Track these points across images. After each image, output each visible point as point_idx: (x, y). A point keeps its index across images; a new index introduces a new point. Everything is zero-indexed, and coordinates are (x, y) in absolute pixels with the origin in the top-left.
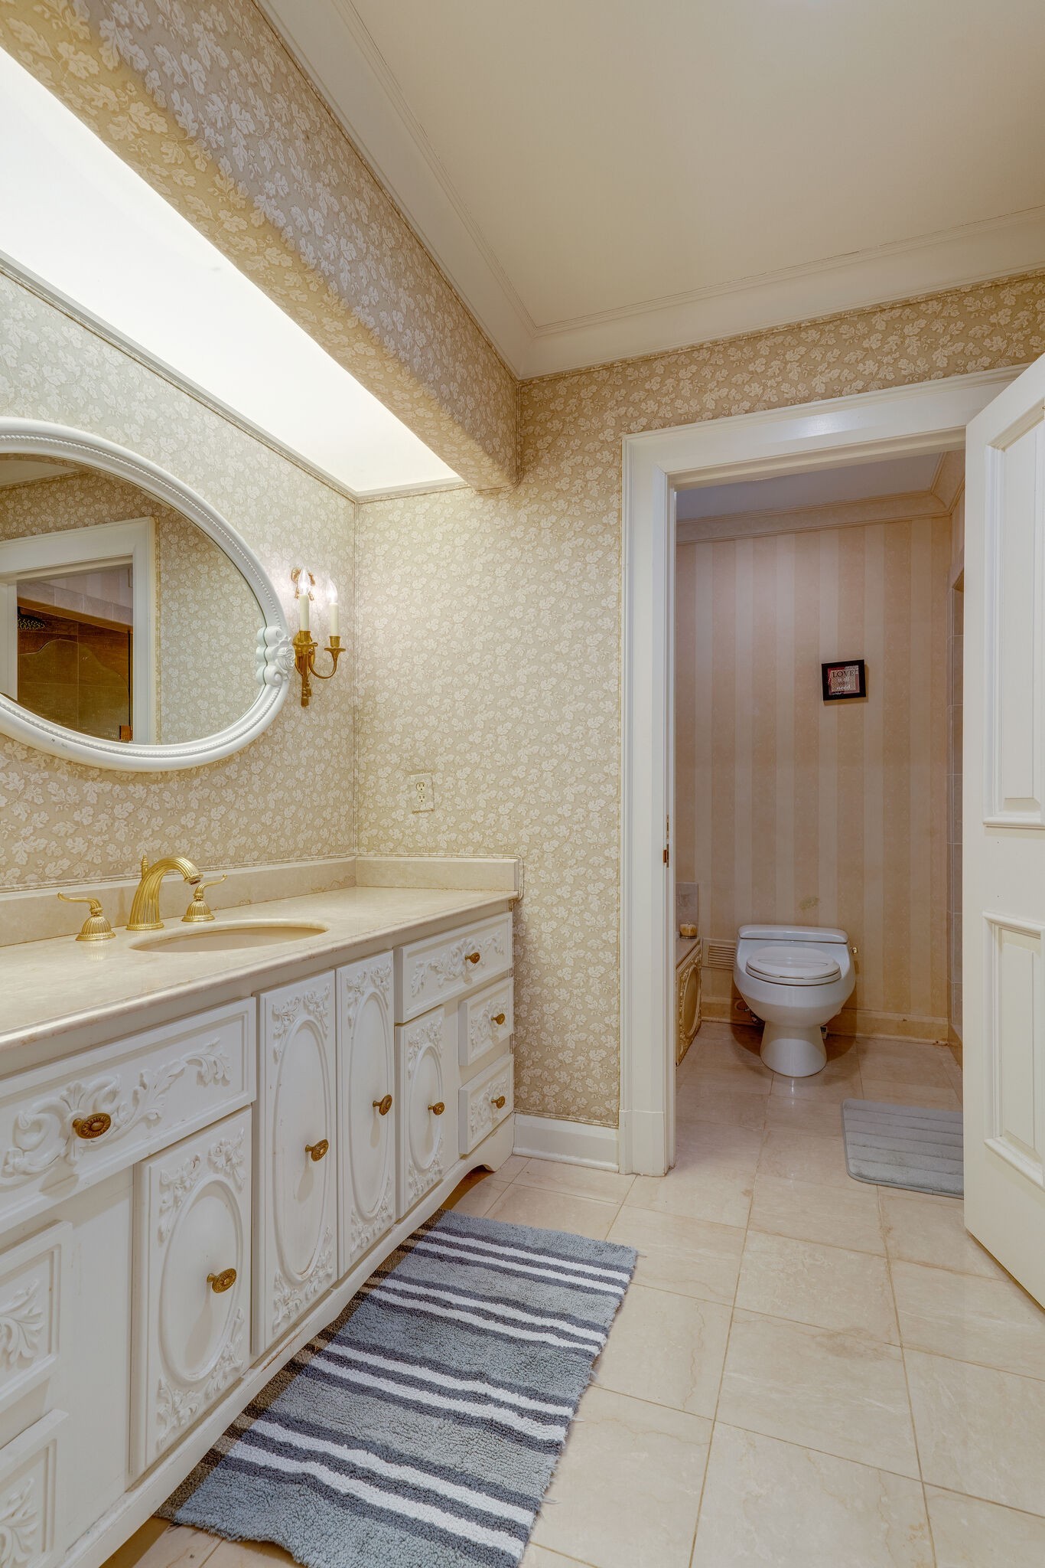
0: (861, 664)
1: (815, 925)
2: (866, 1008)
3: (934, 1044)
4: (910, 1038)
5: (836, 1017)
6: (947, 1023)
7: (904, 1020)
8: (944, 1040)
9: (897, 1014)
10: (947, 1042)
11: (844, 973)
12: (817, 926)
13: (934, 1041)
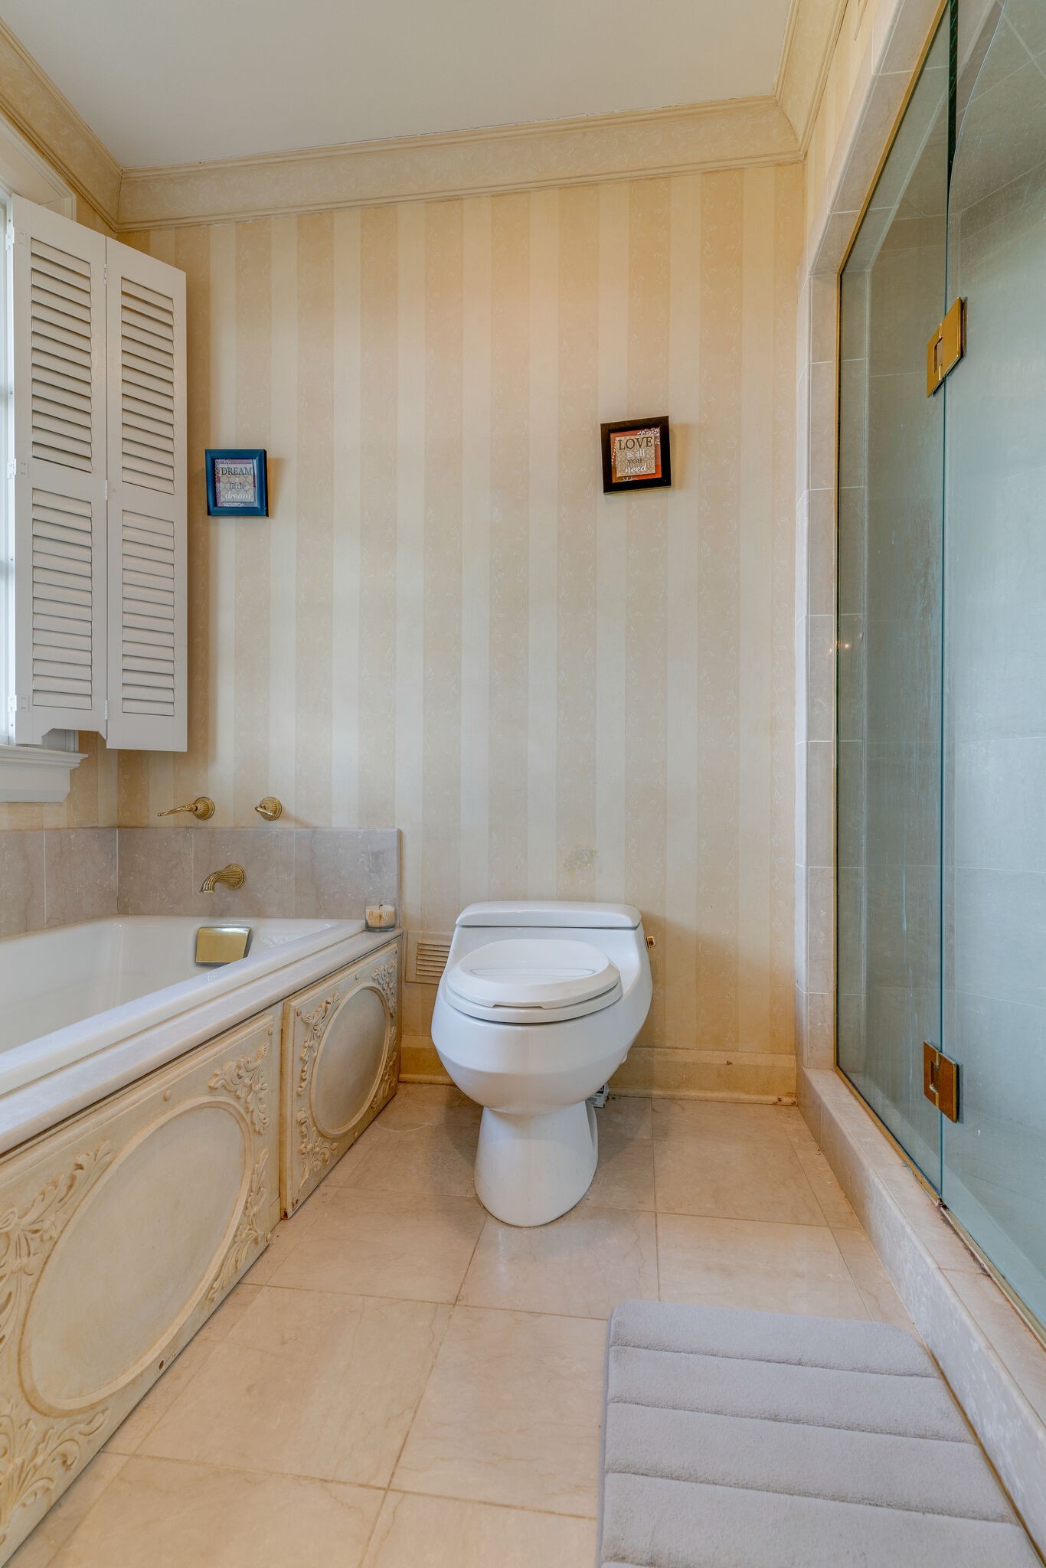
0: (662, 424)
1: (590, 899)
2: (668, 1044)
3: (775, 1104)
4: (736, 1095)
5: (621, 1066)
6: (793, 1064)
7: (729, 1063)
8: (789, 1094)
9: (717, 1053)
10: (794, 1099)
11: (628, 983)
12: (592, 900)
13: (775, 1099)
